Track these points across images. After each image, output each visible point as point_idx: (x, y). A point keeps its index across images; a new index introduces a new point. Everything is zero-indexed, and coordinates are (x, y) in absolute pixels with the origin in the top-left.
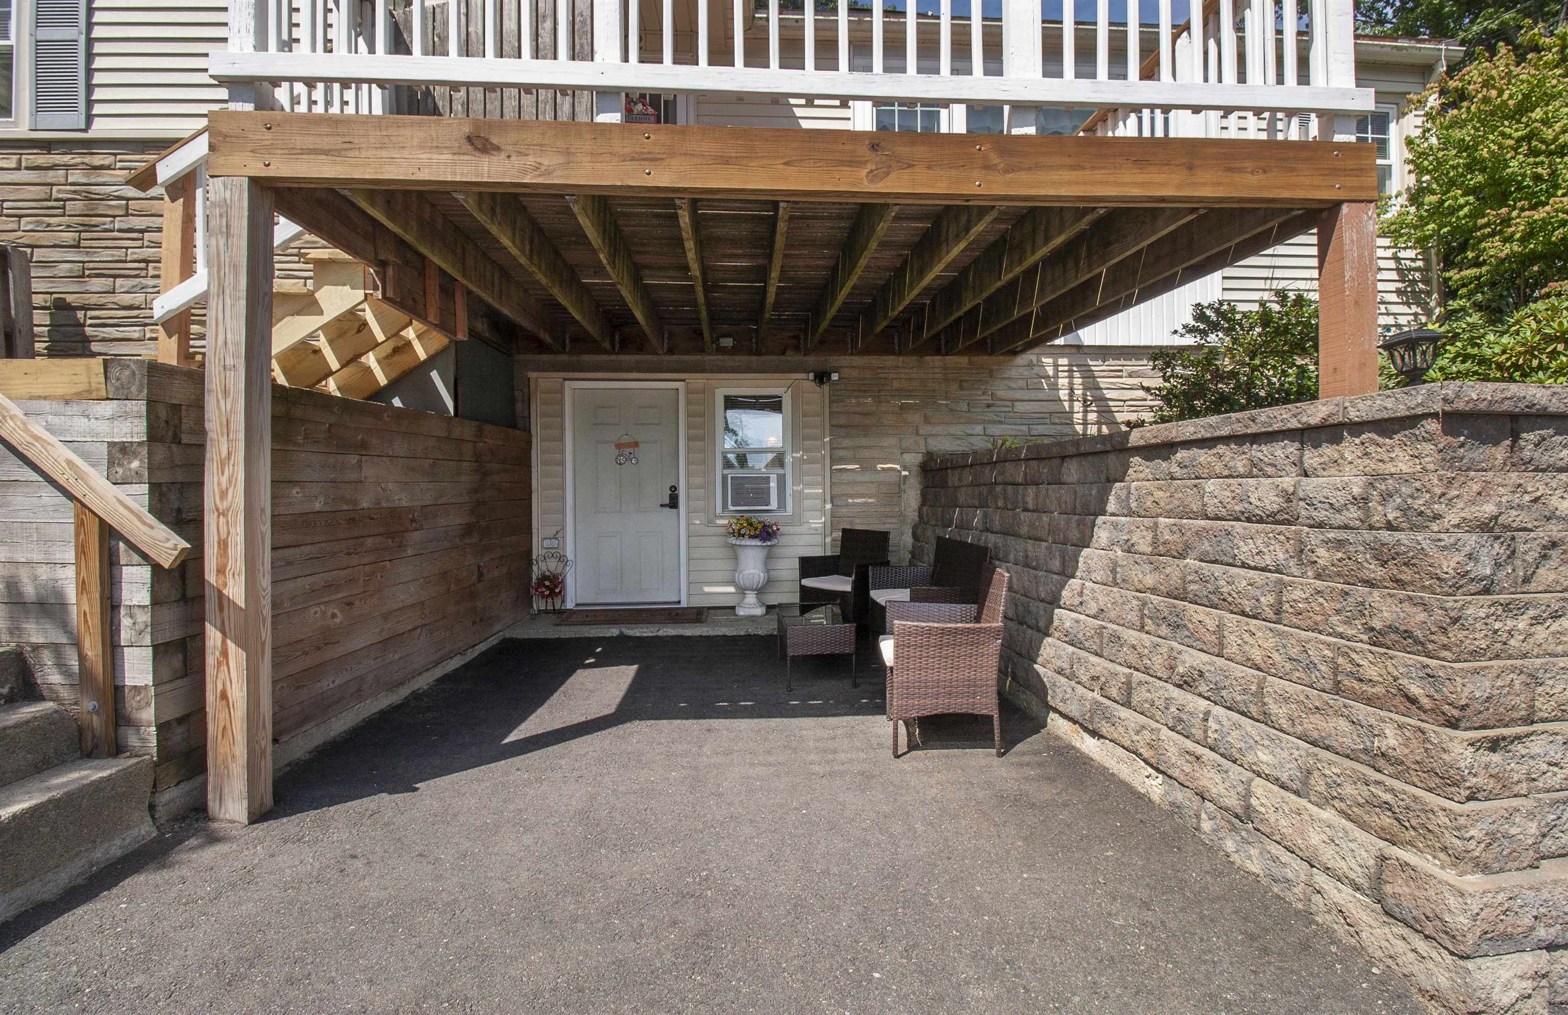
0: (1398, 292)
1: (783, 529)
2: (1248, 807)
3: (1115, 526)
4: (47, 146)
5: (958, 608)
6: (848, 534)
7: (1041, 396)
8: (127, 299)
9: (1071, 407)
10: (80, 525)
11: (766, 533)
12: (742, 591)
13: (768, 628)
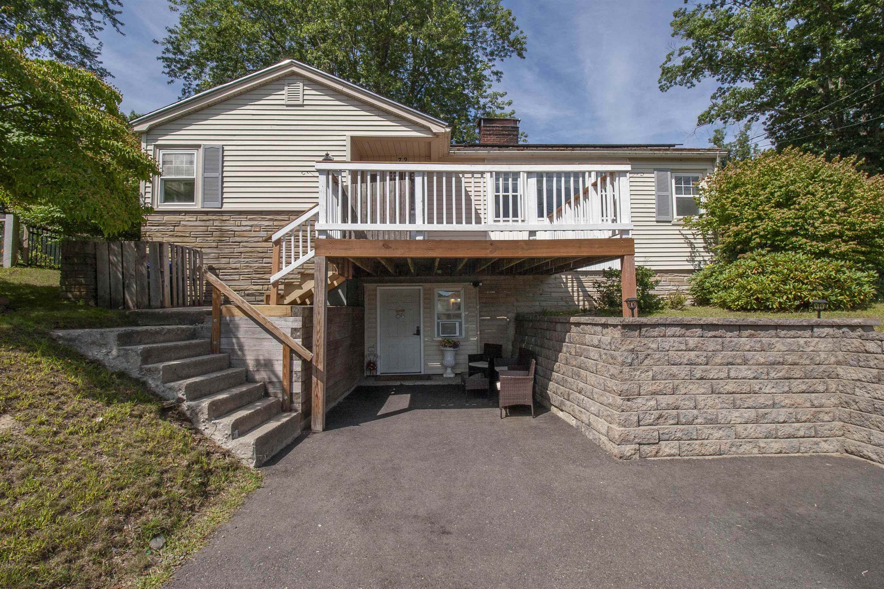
0: (704, 247)
1: (461, 343)
2: (590, 422)
3: (567, 346)
4: (207, 213)
5: (522, 372)
6: (487, 346)
7: (562, 290)
8: (234, 266)
9: (573, 294)
10: (284, 349)
11: (455, 345)
12: (445, 367)
13: (458, 381)
